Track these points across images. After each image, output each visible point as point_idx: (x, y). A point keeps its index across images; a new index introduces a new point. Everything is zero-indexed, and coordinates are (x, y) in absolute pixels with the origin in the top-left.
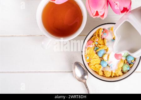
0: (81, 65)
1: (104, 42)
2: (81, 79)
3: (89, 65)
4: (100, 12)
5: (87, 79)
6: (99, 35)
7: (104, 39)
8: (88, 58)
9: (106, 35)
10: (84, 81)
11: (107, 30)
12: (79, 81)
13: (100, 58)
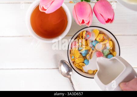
0: (66, 63)
1: (87, 43)
2: (67, 75)
3: (74, 63)
4: (86, 21)
5: (71, 74)
6: (83, 36)
7: (87, 40)
8: (73, 57)
9: (89, 37)
10: (69, 76)
11: (90, 32)
12: (65, 76)
13: (83, 57)
